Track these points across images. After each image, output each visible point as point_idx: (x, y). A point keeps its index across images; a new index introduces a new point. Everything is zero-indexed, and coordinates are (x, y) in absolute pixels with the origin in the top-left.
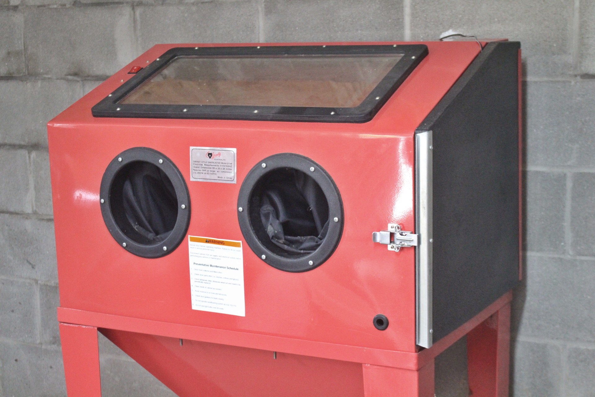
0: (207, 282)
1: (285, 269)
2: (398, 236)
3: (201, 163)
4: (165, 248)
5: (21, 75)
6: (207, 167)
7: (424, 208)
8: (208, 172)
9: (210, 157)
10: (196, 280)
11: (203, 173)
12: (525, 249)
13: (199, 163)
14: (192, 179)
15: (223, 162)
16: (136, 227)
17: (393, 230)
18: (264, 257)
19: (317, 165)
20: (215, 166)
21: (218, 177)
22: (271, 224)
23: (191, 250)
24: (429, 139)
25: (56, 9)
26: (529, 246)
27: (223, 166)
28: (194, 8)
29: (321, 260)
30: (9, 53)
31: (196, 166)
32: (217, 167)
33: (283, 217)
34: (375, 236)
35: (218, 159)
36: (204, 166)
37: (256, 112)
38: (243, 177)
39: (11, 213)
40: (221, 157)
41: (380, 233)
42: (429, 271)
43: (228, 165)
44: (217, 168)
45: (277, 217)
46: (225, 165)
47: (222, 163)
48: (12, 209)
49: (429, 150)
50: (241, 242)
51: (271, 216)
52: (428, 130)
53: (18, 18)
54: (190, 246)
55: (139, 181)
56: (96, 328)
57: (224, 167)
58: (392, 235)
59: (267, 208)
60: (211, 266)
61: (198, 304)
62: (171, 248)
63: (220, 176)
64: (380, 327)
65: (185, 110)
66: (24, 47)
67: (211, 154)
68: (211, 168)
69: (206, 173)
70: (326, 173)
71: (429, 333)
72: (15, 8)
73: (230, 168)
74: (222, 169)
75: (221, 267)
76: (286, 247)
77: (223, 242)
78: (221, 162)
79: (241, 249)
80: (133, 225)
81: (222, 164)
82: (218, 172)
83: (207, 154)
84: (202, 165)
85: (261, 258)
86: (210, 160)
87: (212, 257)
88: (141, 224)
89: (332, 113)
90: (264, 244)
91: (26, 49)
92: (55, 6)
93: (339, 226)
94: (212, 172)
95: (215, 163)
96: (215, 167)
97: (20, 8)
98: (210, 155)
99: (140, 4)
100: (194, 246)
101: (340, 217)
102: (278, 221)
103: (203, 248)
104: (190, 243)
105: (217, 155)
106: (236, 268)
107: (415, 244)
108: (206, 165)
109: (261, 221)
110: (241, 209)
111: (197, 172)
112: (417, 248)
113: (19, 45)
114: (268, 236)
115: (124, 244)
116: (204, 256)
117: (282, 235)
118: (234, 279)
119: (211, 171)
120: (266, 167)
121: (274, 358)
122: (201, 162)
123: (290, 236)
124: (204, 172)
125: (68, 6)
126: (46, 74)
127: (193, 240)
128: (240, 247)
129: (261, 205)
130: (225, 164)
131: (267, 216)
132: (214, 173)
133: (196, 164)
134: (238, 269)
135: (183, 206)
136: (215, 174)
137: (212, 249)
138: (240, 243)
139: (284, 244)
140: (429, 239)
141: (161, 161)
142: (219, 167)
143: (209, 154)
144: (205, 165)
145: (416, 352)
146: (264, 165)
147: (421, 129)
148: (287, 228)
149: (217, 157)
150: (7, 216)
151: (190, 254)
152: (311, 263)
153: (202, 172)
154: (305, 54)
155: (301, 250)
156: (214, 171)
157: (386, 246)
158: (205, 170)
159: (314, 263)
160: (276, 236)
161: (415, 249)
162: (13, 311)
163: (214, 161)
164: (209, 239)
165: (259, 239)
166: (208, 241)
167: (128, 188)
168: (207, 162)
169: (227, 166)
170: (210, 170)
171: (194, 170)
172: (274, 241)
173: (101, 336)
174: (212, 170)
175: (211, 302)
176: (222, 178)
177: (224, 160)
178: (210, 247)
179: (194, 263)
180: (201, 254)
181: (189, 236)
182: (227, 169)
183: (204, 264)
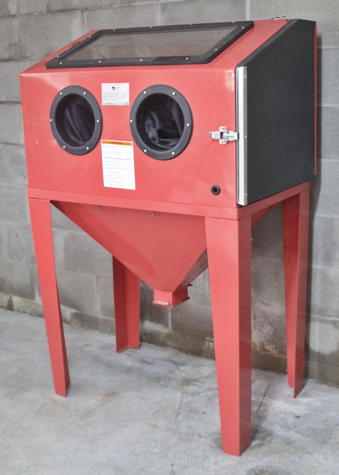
0: (113, 169)
1: (157, 158)
2: (225, 134)
3: (108, 94)
4: (88, 148)
5: (17, 58)
6: (112, 96)
7: (241, 115)
9: (114, 90)
10: (107, 168)
11: (109, 100)
12: (319, 156)
14: (103, 104)
15: (122, 92)
16: (73, 138)
17: (222, 131)
18: (145, 151)
19: (177, 91)
20: (116, 95)
21: (119, 102)
22: (151, 132)
23: (102, 149)
24: (244, 72)
25: (37, 15)
26: (323, 155)
27: (121, 95)
28: (118, 11)
29: (179, 151)
30: (10, 45)
31: (105, 95)
32: (118, 96)
33: (158, 127)
34: (211, 134)
35: (118, 91)
36: (110, 95)
37: (141, 60)
38: (133, 101)
39: (12, 144)
40: (120, 89)
41: (214, 133)
42: (245, 156)
43: (124, 94)
45: (155, 127)
47: (121, 93)
48: (12, 142)
49: (244, 78)
50: (132, 142)
51: (151, 126)
52: (244, 66)
53: (15, 23)
54: (102, 147)
55: (74, 108)
56: (49, 201)
57: (122, 96)
58: (222, 133)
59: (149, 122)
60: (115, 158)
61: (107, 183)
62: (91, 148)
63: (120, 101)
64: (216, 193)
65: (100, 62)
66: (19, 40)
70: (182, 96)
71: (245, 196)
72: (14, 16)
73: (125, 96)
75: (120, 159)
76: (159, 145)
77: (122, 143)
78: (120, 92)
79: (132, 147)
80: (71, 136)
82: (118, 98)
83: (112, 88)
84: (109, 95)
85: (143, 151)
86: (114, 91)
87: (115, 153)
88: (76, 136)
89: (187, 59)
90: (145, 143)
91: (20, 41)
92: (37, 14)
93: (190, 129)
94: (115, 99)
96: (117, 96)
97: (16, 16)
99: (87, 9)
100: (105, 147)
101: (190, 123)
102: (154, 129)
103: (110, 147)
104: (102, 144)
105: (117, 88)
107: (236, 139)
109: (145, 129)
110: (131, 121)
111: (106, 99)
112: (237, 141)
113: (16, 40)
114: (149, 139)
115: (64, 147)
117: (157, 138)
118: (128, 166)
120: (146, 93)
121: (153, 216)
123: (162, 138)
124: (110, 99)
125: (44, 13)
126: (32, 56)
127: (104, 142)
128: (131, 145)
129: (145, 120)
131: (149, 126)
132: (116, 99)
134: (130, 160)
135: (98, 121)
136: (117, 100)
138: (131, 143)
139: (159, 143)
140: (244, 136)
141: (85, 93)
144: (111, 94)
145: (237, 208)
146: (145, 92)
147: (239, 65)
148: (161, 134)
149: (118, 89)
150: (9, 146)
151: (102, 152)
152: (173, 153)
153: (109, 99)
154: (178, 29)
155: (169, 147)
157: (218, 141)
158: (111, 98)
159: (175, 154)
160: (153, 139)
161: (236, 142)
162: (14, 205)
163: (116, 92)
164: (113, 142)
165: (143, 140)
167: (67, 112)
170: (113, 97)
171: (104, 98)
172: (152, 142)
173: (52, 205)
174: (115, 97)
175: (115, 182)
176: (120, 102)
177: (122, 91)
178: (114, 147)
179: (105, 157)
180: (109, 151)
181: (102, 140)
182: (123, 97)
183: (111, 157)
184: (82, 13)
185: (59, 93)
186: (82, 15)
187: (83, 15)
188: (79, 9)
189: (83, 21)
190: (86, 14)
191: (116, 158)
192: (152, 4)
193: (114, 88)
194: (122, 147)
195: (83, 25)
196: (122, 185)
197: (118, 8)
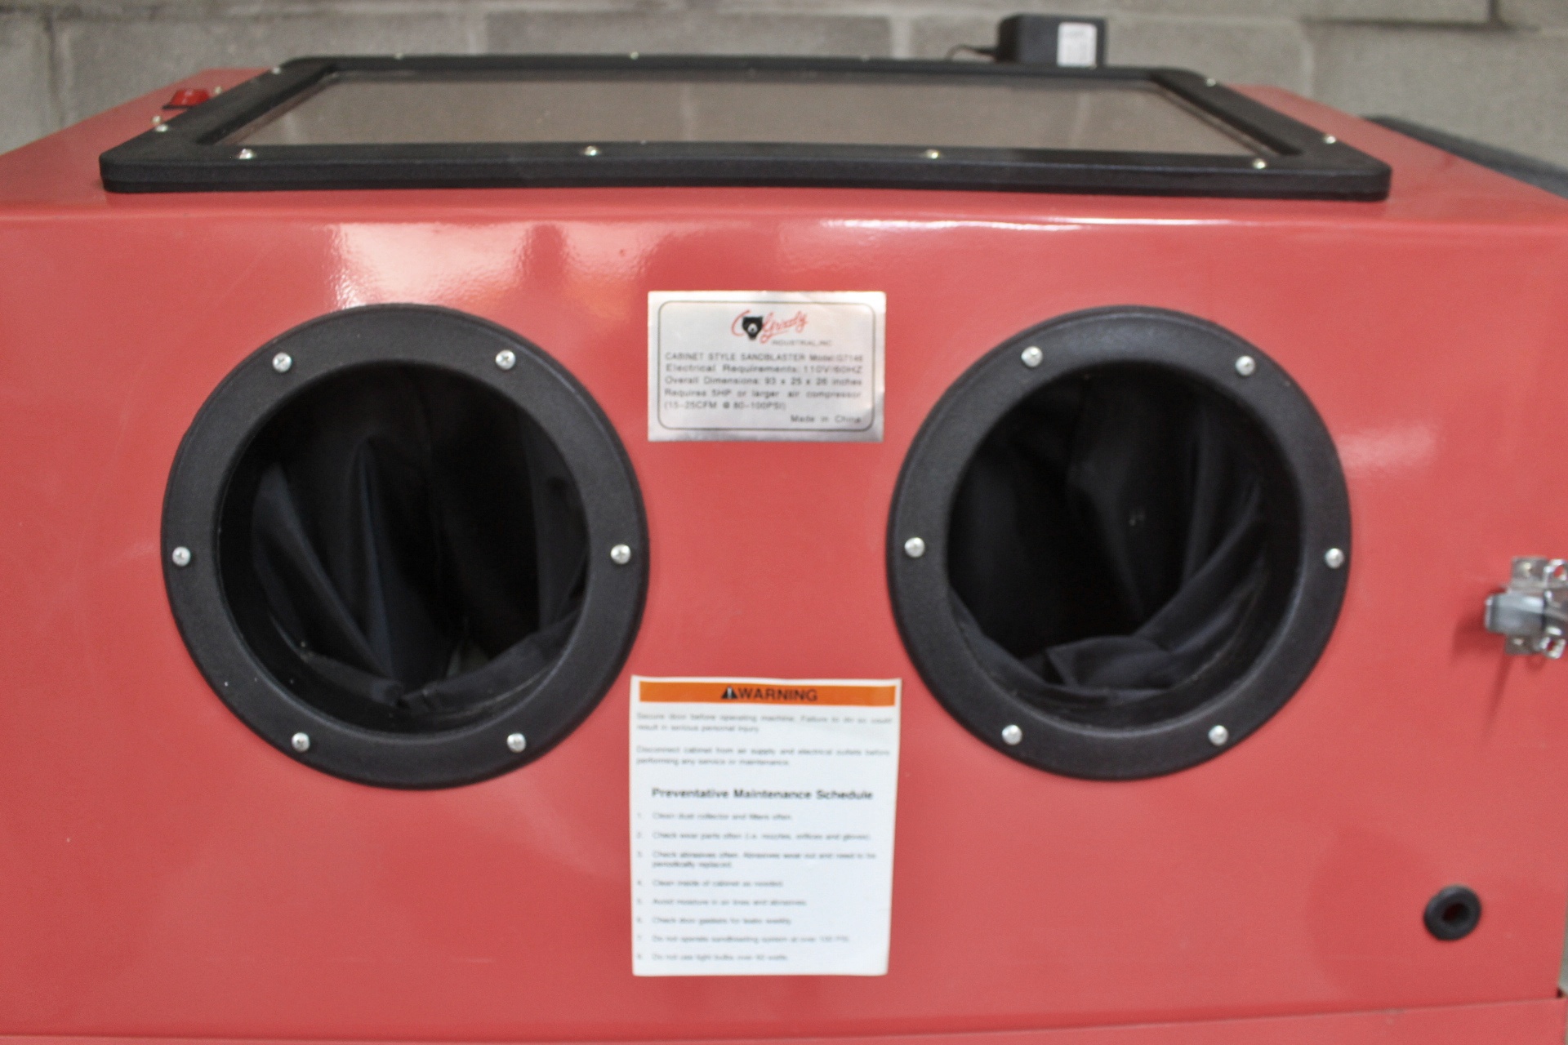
0: (717, 860)
3: (706, 362)
4: (516, 740)
6: (737, 375)
8: (739, 400)
9: (753, 336)
10: (662, 860)
11: (713, 405)
13: (694, 363)
14: (657, 432)
15: (821, 351)
18: (1012, 734)
19: (1260, 351)
20: (777, 370)
21: (794, 419)
23: (638, 738)
27: (819, 369)
28: (259, 32)
31: (678, 375)
32: (788, 376)
35: (792, 343)
36: (719, 373)
38: (920, 411)
40: (809, 333)
43: (841, 364)
44: (788, 381)
46: (826, 364)
47: (813, 358)
50: (896, 683)
54: (634, 722)
57: (823, 375)
60: (738, 794)
61: (661, 952)
62: (542, 738)
63: (803, 414)
67: (758, 322)
68: (756, 382)
69: (732, 405)
73: (852, 376)
74: (814, 382)
75: (787, 795)
77: (813, 689)
78: (808, 351)
79: (893, 713)
81: (816, 364)
82: (790, 395)
83: (740, 322)
84: (709, 369)
86: (756, 346)
87: (748, 756)
94: (762, 399)
95: (779, 357)
96: (779, 376)
98: (753, 325)
100: (659, 722)
103: (701, 723)
104: (637, 706)
105: (788, 324)
106: (859, 791)
108: (734, 369)
110: (918, 545)
111: (682, 401)
115: (300, 739)
116: (704, 756)
118: (847, 837)
119: (757, 394)
122: (706, 357)
124: (721, 400)
127: (651, 694)
128: (891, 702)
130: (829, 359)
132: (772, 400)
133: (679, 368)
134: (868, 796)
135: (620, 553)
136: (777, 406)
137: (749, 724)
138: (892, 689)
141: (504, 360)
142: (796, 375)
143: (747, 322)
144: (726, 368)
146: (1033, 354)
149: (791, 334)
151: (634, 755)
153: (710, 398)
156: (773, 394)
158: (727, 392)
163: (775, 351)
164: (739, 686)
166: (728, 695)
168: (738, 357)
169: (837, 369)
170: (751, 387)
171: (668, 392)
174: (763, 387)
175: (730, 939)
176: (812, 420)
177: (824, 343)
178: (743, 718)
179: (655, 791)
180: (692, 750)
181: (636, 682)
182: (836, 382)
183: (703, 788)
184: (49, 27)
185: (266, 354)
186: (45, 39)
187: (53, 40)
188: (27, 10)
189: (54, 64)
190: (66, 37)
191: (747, 788)
192: (439, 16)
193: (753, 327)
194: (811, 719)
195: (54, 86)
196: (782, 958)
197: (256, 19)
